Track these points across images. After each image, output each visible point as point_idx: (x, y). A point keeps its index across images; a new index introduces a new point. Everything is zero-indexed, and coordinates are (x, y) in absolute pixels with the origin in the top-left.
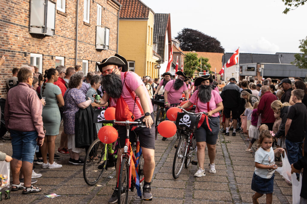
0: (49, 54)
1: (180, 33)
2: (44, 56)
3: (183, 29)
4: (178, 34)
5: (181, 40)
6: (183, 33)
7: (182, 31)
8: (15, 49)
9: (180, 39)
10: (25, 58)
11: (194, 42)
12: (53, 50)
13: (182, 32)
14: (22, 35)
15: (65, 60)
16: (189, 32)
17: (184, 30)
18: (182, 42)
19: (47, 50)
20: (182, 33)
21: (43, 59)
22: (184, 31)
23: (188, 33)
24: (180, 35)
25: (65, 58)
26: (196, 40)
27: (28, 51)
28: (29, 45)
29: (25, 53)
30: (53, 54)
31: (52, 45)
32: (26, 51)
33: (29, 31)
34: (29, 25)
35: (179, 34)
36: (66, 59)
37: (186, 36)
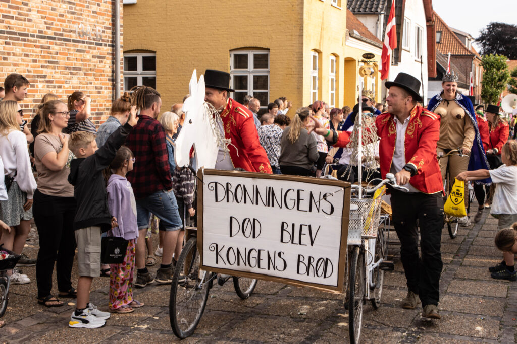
1: (484, 30)
3: (489, 24)
4: (480, 34)
5: (486, 42)
6: (489, 31)
7: (487, 27)
9: (484, 41)
11: (508, 45)
13: (488, 29)
16: (499, 28)
17: (490, 26)
18: (486, 47)
20: (487, 31)
22: (490, 28)
23: (497, 30)
24: (483, 34)
26: (510, 41)
35: (481, 32)
37: (493, 35)
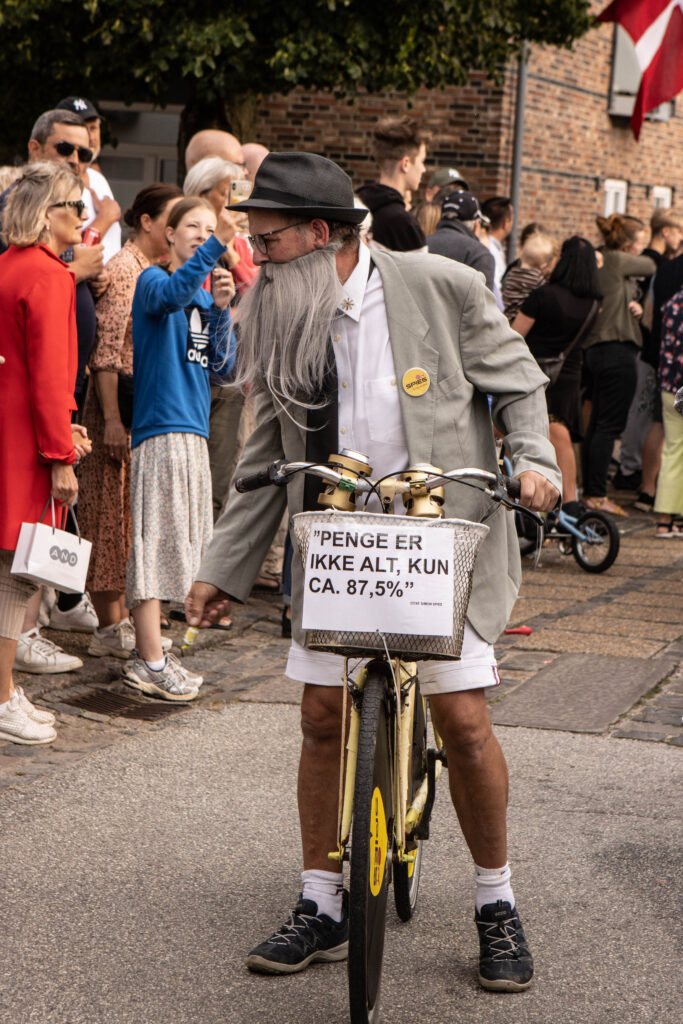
0: (642, 179)
2: (632, 189)
8: (579, 170)
10: (595, 195)
12: (650, 166)
14: (593, 124)
15: (673, 197)
19: (639, 165)
21: (628, 198)
25: (673, 190)
27: (603, 173)
28: (606, 153)
29: (596, 180)
30: (649, 179)
31: (649, 148)
32: (598, 173)
33: (609, 106)
34: (610, 89)
36: (677, 195)
